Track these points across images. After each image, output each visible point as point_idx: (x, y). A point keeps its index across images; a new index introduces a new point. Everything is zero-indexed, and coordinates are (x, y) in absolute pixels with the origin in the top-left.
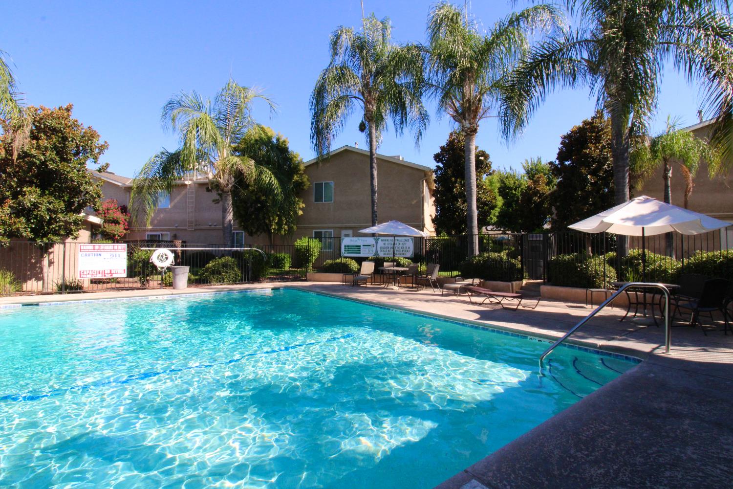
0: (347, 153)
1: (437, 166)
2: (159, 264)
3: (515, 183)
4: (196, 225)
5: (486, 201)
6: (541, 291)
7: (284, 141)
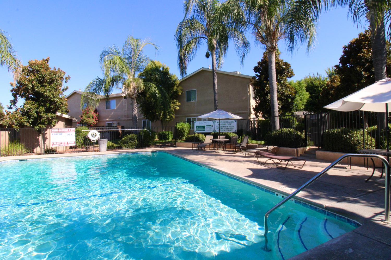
0: (202, 72)
1: (256, 75)
2: (91, 138)
3: (320, 83)
4: (128, 118)
5: (288, 95)
6: (316, 154)
7: (167, 68)
